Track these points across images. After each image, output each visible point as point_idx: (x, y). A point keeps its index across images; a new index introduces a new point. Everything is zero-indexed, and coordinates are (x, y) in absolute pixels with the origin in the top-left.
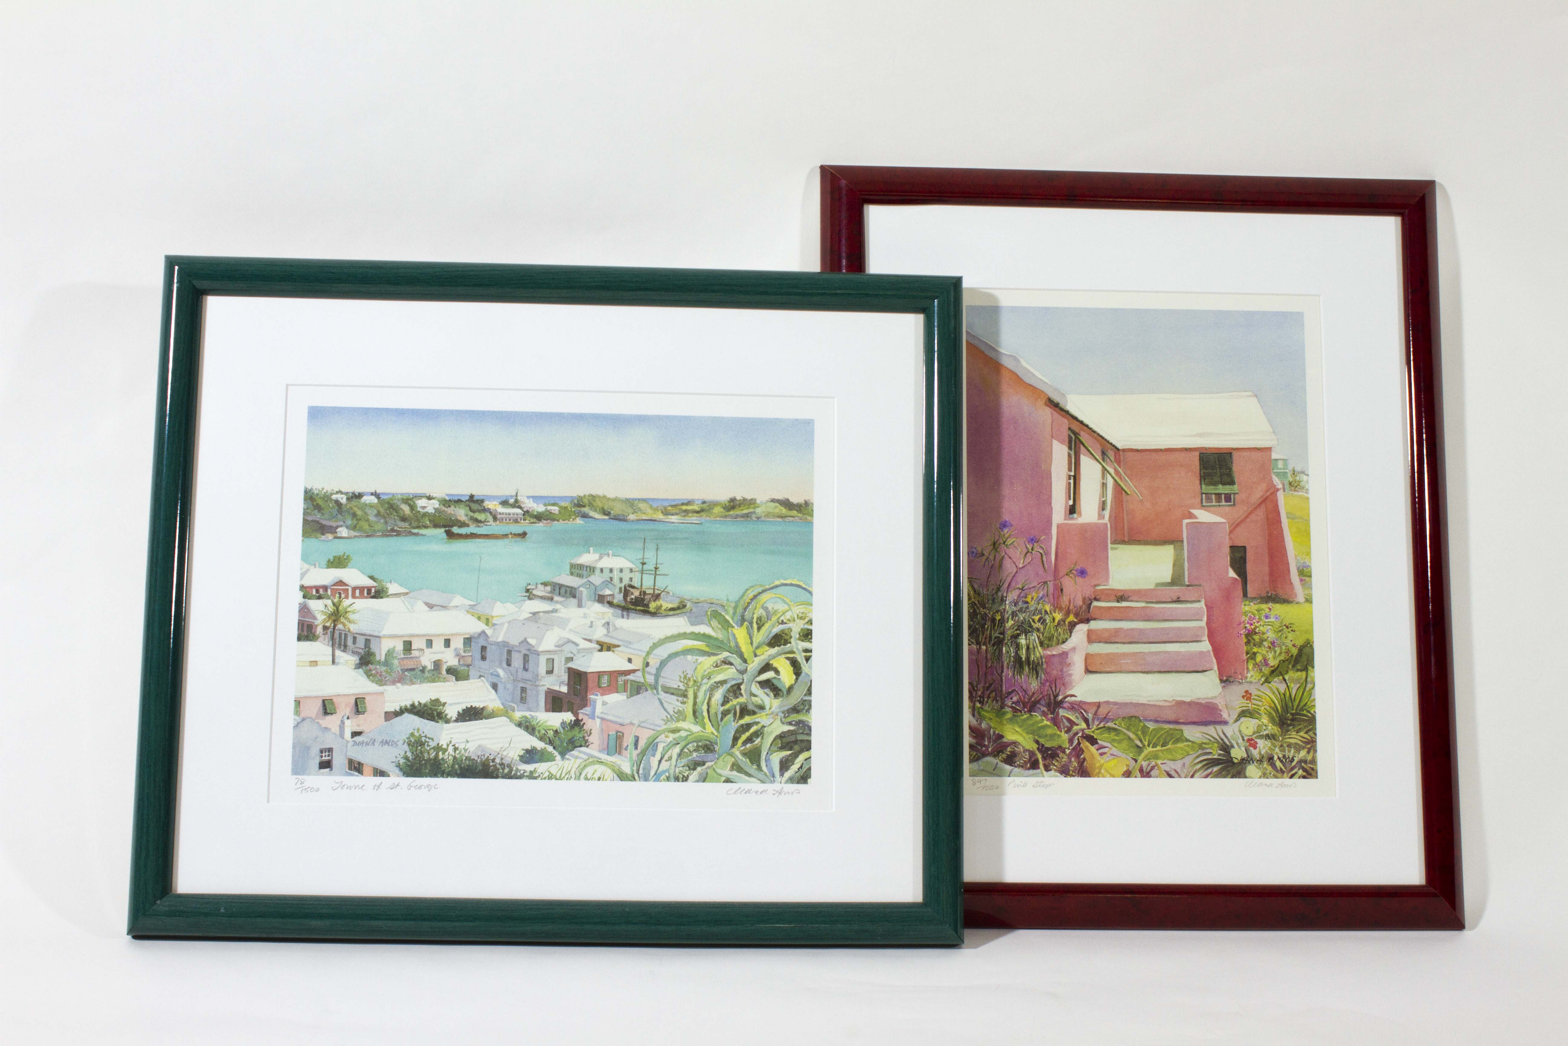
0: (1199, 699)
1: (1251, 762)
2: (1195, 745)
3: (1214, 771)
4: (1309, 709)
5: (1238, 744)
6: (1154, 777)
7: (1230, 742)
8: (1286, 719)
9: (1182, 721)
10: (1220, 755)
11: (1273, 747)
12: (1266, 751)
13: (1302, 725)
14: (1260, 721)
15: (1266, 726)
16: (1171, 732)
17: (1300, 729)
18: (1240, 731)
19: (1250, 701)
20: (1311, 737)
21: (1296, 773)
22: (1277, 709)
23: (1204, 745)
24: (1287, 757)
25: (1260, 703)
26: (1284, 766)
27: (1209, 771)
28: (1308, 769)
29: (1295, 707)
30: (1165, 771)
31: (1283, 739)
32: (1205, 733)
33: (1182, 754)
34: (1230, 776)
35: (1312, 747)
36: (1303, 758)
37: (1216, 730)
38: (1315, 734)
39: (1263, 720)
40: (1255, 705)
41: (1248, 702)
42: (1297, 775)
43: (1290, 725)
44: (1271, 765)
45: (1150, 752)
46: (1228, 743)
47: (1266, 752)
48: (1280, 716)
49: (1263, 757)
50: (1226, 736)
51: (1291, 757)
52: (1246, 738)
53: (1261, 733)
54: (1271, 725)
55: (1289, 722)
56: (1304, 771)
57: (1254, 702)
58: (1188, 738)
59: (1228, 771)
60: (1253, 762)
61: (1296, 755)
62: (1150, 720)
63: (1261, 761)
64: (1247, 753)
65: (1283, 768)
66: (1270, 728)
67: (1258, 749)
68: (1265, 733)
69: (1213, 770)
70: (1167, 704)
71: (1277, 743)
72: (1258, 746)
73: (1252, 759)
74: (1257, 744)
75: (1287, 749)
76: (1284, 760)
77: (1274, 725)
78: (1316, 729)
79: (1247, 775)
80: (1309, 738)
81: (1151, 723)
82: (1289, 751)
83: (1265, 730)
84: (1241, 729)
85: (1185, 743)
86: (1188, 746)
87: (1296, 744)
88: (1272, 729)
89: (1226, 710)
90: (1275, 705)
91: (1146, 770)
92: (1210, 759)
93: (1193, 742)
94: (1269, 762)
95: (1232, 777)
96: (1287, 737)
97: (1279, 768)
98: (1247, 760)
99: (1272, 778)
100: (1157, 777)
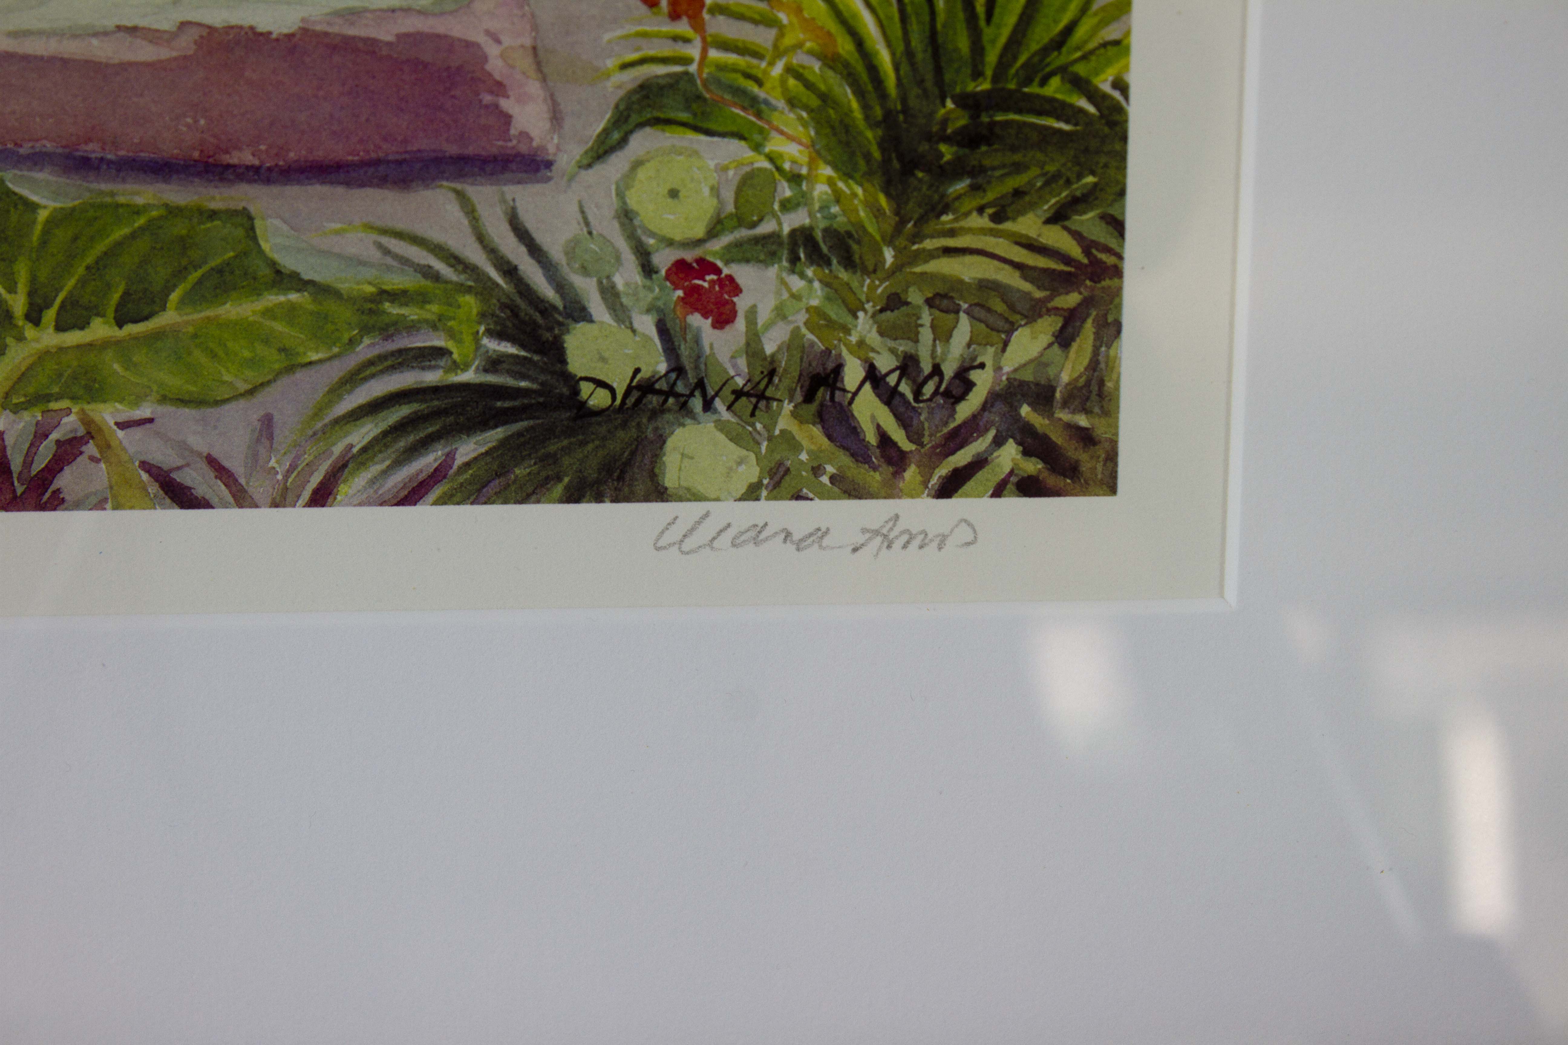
0: (352, 14)
1: (697, 403)
2: (331, 306)
3: (460, 460)
4: (1081, 69)
5: (609, 293)
6: (77, 505)
7: (561, 286)
8: (929, 137)
9: (247, 157)
10: (494, 364)
11: (836, 312)
12: (796, 333)
13: (1034, 171)
14: (757, 148)
15: (795, 179)
16: (180, 228)
17: (1018, 193)
18: (626, 216)
19: (698, 25)
20: (1088, 246)
21: (979, 464)
22: (873, 69)
23: (393, 309)
24: (927, 368)
25: (763, 37)
26: (904, 422)
27: (429, 461)
28: (1057, 437)
29: (992, 57)
30: (146, 466)
31: (906, 259)
32: (399, 235)
33: (253, 363)
34: (559, 489)
35: (1088, 303)
36: (1027, 376)
37: (470, 212)
38: (1118, 226)
39: (776, 144)
40: (725, 46)
41: (683, 27)
42: (987, 477)
43: (956, 170)
44: (821, 418)
45: (45, 355)
46: (549, 293)
47: (795, 341)
48: (888, 115)
49: (772, 373)
50: (535, 250)
51: (949, 370)
52: (664, 260)
53: (767, 227)
54: (827, 171)
55: (947, 152)
56: (1027, 453)
57: (720, 26)
58: (289, 262)
59: (551, 459)
60: (708, 406)
61: (987, 356)
62: (37, 160)
63: (762, 396)
64: (670, 348)
65: (898, 435)
66: (821, 190)
67: (740, 323)
68: (790, 222)
69: (450, 456)
70: (146, 52)
71: (863, 285)
72: (742, 303)
73: (700, 385)
74: (737, 290)
75: (926, 317)
76: (905, 388)
77: (848, 176)
78: (1122, 193)
79: (670, 480)
80: (1075, 251)
81: (42, 176)
82: (943, 335)
83: (787, 206)
84: (633, 201)
85: (273, 299)
86: (290, 313)
87: (986, 286)
88: (838, 197)
89: (534, 88)
90: (859, 43)
91: (28, 463)
92: (436, 390)
93: (321, 290)
94: (809, 398)
95: (573, 496)
96: (929, 244)
97: (871, 438)
98: (671, 392)
99: (824, 495)
100: (100, 505)
